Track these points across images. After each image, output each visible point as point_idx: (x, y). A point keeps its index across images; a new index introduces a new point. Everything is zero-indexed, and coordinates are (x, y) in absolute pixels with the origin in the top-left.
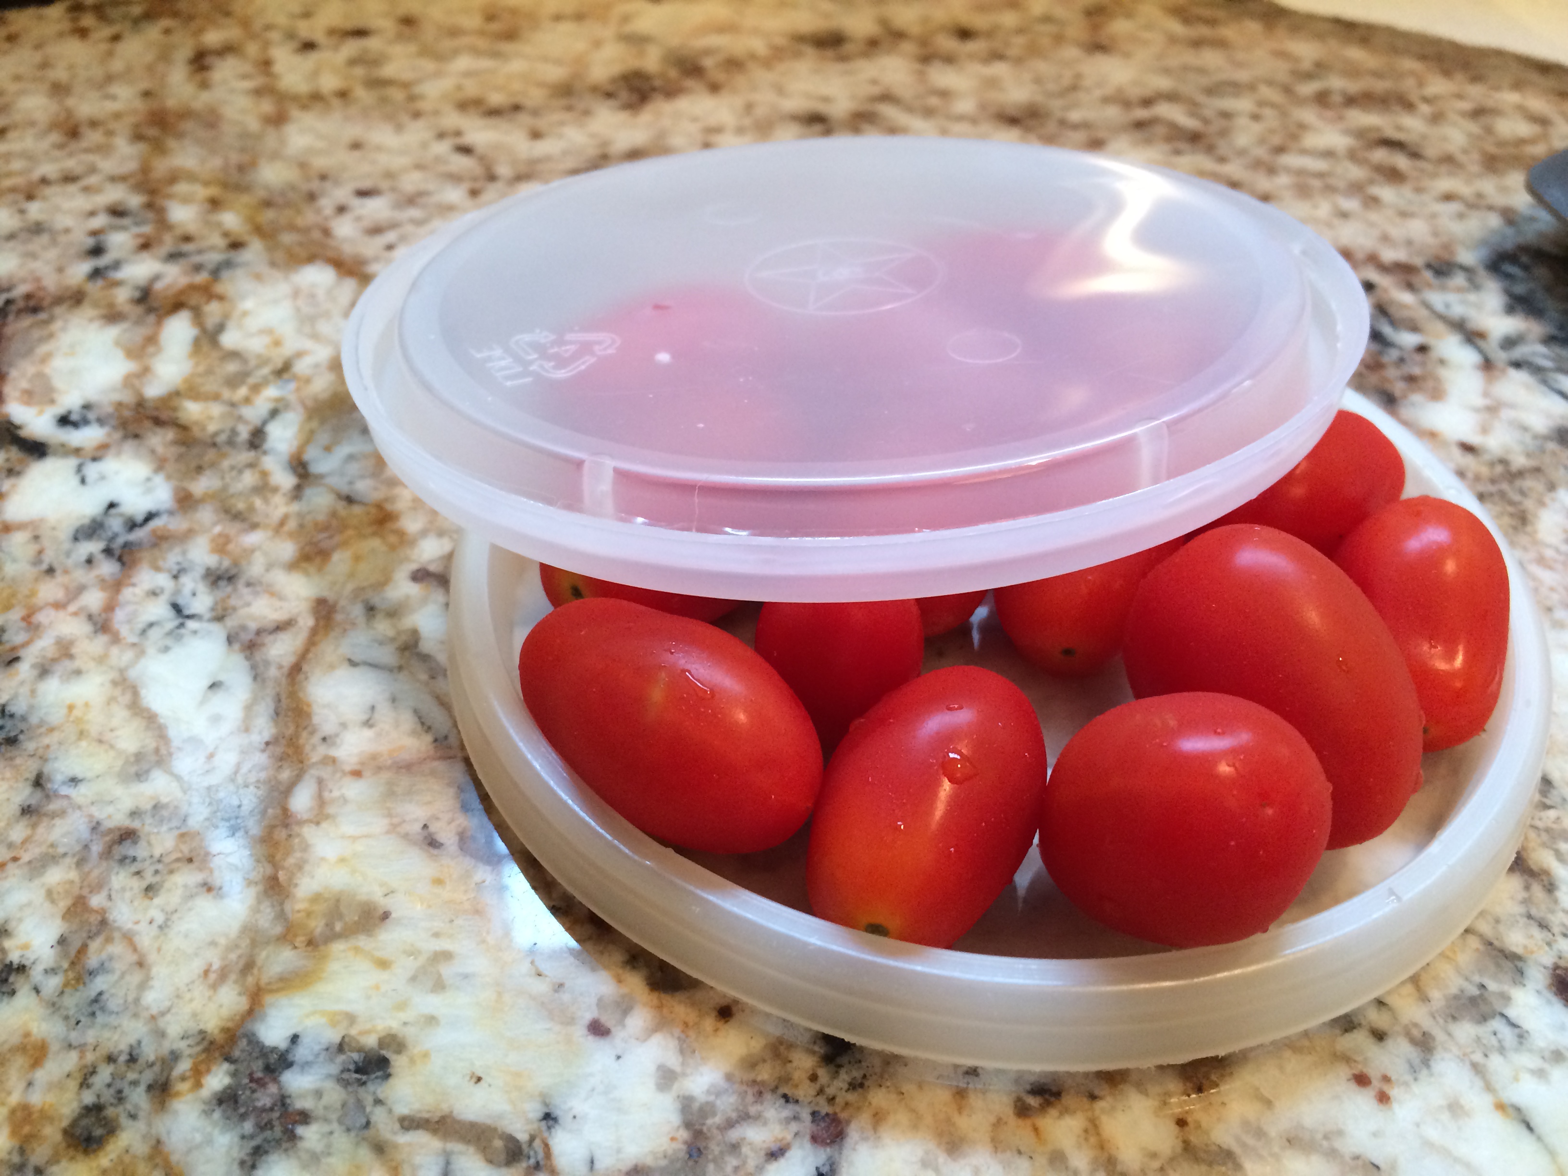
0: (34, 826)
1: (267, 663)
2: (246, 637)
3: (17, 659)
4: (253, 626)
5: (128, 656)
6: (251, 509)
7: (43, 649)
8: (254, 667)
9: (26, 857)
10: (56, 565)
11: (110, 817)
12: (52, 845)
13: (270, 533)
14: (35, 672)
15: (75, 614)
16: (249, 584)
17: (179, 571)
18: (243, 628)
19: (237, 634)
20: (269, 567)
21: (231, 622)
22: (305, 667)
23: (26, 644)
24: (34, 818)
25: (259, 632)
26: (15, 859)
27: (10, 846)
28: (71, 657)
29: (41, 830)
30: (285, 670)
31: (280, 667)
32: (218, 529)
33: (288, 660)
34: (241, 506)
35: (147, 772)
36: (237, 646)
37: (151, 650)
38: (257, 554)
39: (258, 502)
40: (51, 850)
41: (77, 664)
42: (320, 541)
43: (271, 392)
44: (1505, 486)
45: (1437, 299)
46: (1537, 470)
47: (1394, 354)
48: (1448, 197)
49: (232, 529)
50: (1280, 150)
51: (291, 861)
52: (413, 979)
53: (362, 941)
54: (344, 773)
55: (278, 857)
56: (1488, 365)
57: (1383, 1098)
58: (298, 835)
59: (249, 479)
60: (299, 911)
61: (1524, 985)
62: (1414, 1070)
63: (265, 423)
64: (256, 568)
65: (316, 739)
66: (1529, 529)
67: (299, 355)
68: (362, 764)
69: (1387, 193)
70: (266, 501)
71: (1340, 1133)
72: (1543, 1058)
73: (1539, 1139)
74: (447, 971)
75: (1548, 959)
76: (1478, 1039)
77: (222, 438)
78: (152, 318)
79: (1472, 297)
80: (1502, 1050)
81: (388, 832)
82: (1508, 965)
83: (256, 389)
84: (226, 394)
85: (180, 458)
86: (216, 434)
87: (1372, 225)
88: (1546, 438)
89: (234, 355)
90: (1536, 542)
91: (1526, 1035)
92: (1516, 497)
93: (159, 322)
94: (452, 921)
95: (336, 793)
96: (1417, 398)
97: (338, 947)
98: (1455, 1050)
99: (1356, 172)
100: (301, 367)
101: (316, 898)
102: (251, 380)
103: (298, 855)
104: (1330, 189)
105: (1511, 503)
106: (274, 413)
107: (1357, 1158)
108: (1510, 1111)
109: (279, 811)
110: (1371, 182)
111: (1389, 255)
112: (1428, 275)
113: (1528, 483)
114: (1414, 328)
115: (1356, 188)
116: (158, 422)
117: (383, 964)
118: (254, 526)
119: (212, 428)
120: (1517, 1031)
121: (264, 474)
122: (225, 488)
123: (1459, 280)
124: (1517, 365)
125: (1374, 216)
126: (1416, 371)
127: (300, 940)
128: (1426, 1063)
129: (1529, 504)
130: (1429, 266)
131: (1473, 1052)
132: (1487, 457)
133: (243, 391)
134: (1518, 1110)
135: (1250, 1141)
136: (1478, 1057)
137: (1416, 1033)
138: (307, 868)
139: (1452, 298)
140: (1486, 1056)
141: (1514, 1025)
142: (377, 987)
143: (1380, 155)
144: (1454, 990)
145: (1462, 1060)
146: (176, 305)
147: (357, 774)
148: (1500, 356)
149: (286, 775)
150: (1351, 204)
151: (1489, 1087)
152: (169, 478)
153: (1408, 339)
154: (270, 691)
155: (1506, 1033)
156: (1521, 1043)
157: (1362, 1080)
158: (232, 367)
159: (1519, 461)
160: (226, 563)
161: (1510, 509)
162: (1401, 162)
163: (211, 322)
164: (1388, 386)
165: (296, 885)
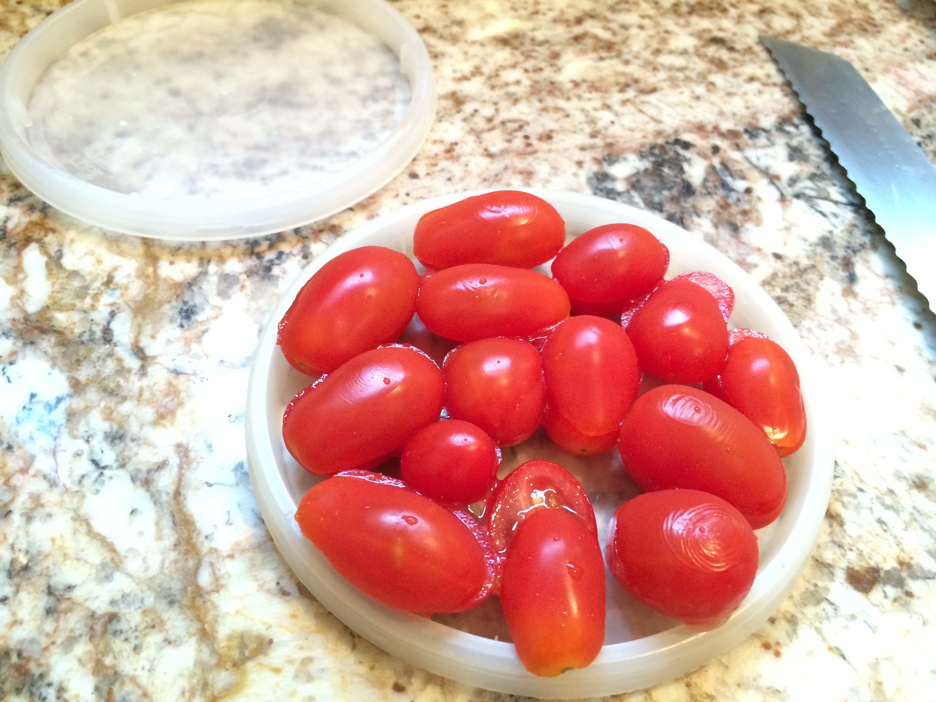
0: (57, 620)
1: (159, 492)
2: (143, 476)
3: (10, 512)
4: (144, 468)
5: (76, 500)
6: (119, 386)
7: (23, 503)
8: (152, 496)
9: (59, 641)
10: (11, 443)
11: (99, 607)
12: (72, 631)
13: (135, 403)
14: (24, 519)
15: (35, 476)
16: (133, 440)
17: (88, 437)
18: (139, 470)
19: (136, 475)
20: (142, 426)
21: (130, 467)
22: (183, 492)
23: (12, 501)
24: (56, 616)
25: (149, 472)
26: (53, 643)
27: (47, 635)
28: (42, 506)
29: (62, 622)
30: (171, 495)
31: (168, 494)
32: (103, 404)
33: (172, 489)
34: (112, 385)
35: (112, 574)
36: (138, 483)
37: (89, 494)
38: (132, 418)
39: (122, 381)
40: (72, 634)
41: (48, 510)
42: (167, 403)
43: (106, 299)
44: (798, 280)
45: (751, 154)
46: (814, 267)
47: (734, 196)
48: (752, 79)
49: (112, 402)
50: (657, 52)
51: (209, 618)
52: (296, 677)
53: (262, 659)
54: (224, 558)
55: (202, 616)
56: (783, 198)
57: (777, 654)
58: (209, 601)
59: (111, 366)
60: (223, 648)
61: (834, 581)
62: (789, 636)
63: (109, 323)
64: (133, 428)
65: (202, 538)
66: (812, 306)
67: (116, 269)
68: (232, 549)
69: (718, 79)
70: (127, 380)
71: (760, 676)
72: (847, 619)
73: (849, 663)
74: (312, 668)
75: (844, 564)
76: (817, 615)
77: (86, 337)
78: (13, 252)
79: (770, 151)
80: (828, 618)
81: (258, 591)
82: (826, 570)
83: (96, 297)
84: (79, 304)
85: (64, 354)
86: (81, 335)
87: (712, 103)
88: (817, 245)
89: (74, 274)
90: (816, 315)
91: (838, 608)
92: (805, 287)
93: (19, 255)
94: (307, 639)
95: (223, 571)
96: (749, 226)
97: (250, 665)
98: (807, 622)
99: (701, 65)
100: (119, 278)
101: (230, 638)
102: (91, 292)
103: (212, 613)
104: (688, 79)
105: (803, 291)
106: (113, 314)
107: (769, 688)
108: (835, 650)
109: (193, 587)
110: (710, 72)
111: (726, 125)
112: (746, 137)
113: (811, 276)
114: (743, 178)
115: (702, 77)
116: (43, 331)
117: (277, 671)
118: (125, 399)
119: (77, 331)
120: (834, 606)
121: (120, 360)
122: (99, 372)
123: (762, 140)
124: (797, 196)
125: (713, 97)
126: (747, 207)
127: (229, 665)
128: (795, 631)
129: (811, 290)
130: (746, 131)
131: (815, 622)
132: (787, 261)
133: (88, 301)
134: (838, 649)
135: (721, 689)
136: (818, 624)
137: (788, 616)
138: (220, 620)
139: (760, 152)
140: (821, 623)
141: (832, 604)
142: (277, 685)
143: (712, 50)
144: (803, 589)
145: (811, 627)
146: (27, 241)
147: (231, 556)
148: (789, 191)
149: (191, 564)
150: (700, 90)
151: (824, 640)
152: (61, 370)
153: (740, 185)
154: (167, 510)
155: (829, 609)
156: (836, 613)
157: (767, 646)
158: (76, 283)
159: (804, 262)
160: (115, 427)
161: (802, 295)
162: (724, 55)
163: (53, 250)
164: (733, 219)
165: (217, 632)
